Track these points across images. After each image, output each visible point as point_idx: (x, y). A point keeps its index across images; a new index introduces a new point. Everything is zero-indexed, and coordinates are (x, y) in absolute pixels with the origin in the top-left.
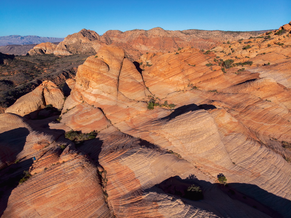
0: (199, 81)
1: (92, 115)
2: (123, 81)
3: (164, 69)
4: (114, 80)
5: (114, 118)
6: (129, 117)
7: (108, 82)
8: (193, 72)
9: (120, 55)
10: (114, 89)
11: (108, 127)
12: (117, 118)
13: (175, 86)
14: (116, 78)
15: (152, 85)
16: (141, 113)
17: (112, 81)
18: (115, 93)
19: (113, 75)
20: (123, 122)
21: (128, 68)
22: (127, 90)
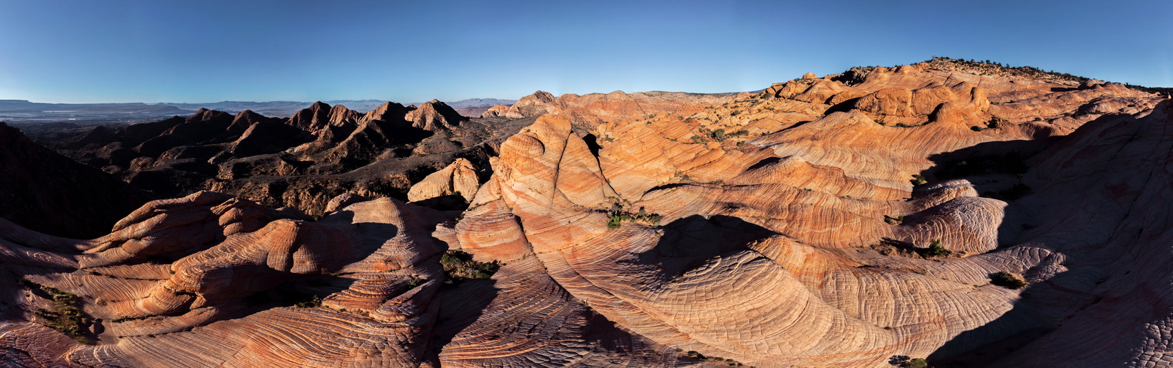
2: (566, 171)
3: (635, 150)
4: (549, 169)
5: (540, 242)
6: (568, 245)
7: (541, 172)
9: (564, 129)
10: (548, 185)
11: (524, 257)
12: (545, 244)
14: (554, 166)
15: (615, 176)
17: (546, 172)
18: (549, 193)
19: (550, 162)
20: (556, 253)
21: (575, 149)
22: (571, 187)
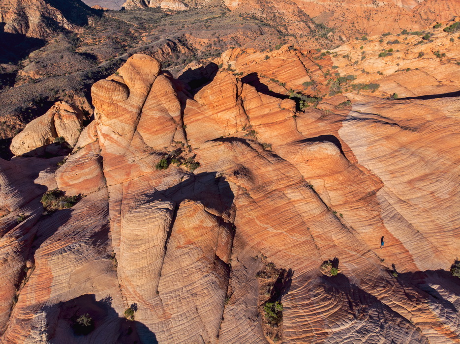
0: (259, 123)
1: (83, 171)
2: (147, 116)
3: (214, 97)
4: (131, 114)
5: (111, 176)
6: (127, 179)
7: (124, 117)
8: (258, 105)
9: (151, 72)
10: (128, 128)
12: (113, 178)
13: (224, 127)
14: (135, 111)
15: (193, 122)
16: (145, 174)
17: (128, 116)
18: (129, 135)
19: (132, 106)
20: (119, 185)
21: (159, 93)
22: (148, 130)
